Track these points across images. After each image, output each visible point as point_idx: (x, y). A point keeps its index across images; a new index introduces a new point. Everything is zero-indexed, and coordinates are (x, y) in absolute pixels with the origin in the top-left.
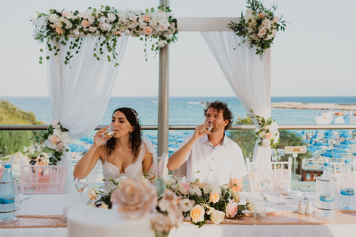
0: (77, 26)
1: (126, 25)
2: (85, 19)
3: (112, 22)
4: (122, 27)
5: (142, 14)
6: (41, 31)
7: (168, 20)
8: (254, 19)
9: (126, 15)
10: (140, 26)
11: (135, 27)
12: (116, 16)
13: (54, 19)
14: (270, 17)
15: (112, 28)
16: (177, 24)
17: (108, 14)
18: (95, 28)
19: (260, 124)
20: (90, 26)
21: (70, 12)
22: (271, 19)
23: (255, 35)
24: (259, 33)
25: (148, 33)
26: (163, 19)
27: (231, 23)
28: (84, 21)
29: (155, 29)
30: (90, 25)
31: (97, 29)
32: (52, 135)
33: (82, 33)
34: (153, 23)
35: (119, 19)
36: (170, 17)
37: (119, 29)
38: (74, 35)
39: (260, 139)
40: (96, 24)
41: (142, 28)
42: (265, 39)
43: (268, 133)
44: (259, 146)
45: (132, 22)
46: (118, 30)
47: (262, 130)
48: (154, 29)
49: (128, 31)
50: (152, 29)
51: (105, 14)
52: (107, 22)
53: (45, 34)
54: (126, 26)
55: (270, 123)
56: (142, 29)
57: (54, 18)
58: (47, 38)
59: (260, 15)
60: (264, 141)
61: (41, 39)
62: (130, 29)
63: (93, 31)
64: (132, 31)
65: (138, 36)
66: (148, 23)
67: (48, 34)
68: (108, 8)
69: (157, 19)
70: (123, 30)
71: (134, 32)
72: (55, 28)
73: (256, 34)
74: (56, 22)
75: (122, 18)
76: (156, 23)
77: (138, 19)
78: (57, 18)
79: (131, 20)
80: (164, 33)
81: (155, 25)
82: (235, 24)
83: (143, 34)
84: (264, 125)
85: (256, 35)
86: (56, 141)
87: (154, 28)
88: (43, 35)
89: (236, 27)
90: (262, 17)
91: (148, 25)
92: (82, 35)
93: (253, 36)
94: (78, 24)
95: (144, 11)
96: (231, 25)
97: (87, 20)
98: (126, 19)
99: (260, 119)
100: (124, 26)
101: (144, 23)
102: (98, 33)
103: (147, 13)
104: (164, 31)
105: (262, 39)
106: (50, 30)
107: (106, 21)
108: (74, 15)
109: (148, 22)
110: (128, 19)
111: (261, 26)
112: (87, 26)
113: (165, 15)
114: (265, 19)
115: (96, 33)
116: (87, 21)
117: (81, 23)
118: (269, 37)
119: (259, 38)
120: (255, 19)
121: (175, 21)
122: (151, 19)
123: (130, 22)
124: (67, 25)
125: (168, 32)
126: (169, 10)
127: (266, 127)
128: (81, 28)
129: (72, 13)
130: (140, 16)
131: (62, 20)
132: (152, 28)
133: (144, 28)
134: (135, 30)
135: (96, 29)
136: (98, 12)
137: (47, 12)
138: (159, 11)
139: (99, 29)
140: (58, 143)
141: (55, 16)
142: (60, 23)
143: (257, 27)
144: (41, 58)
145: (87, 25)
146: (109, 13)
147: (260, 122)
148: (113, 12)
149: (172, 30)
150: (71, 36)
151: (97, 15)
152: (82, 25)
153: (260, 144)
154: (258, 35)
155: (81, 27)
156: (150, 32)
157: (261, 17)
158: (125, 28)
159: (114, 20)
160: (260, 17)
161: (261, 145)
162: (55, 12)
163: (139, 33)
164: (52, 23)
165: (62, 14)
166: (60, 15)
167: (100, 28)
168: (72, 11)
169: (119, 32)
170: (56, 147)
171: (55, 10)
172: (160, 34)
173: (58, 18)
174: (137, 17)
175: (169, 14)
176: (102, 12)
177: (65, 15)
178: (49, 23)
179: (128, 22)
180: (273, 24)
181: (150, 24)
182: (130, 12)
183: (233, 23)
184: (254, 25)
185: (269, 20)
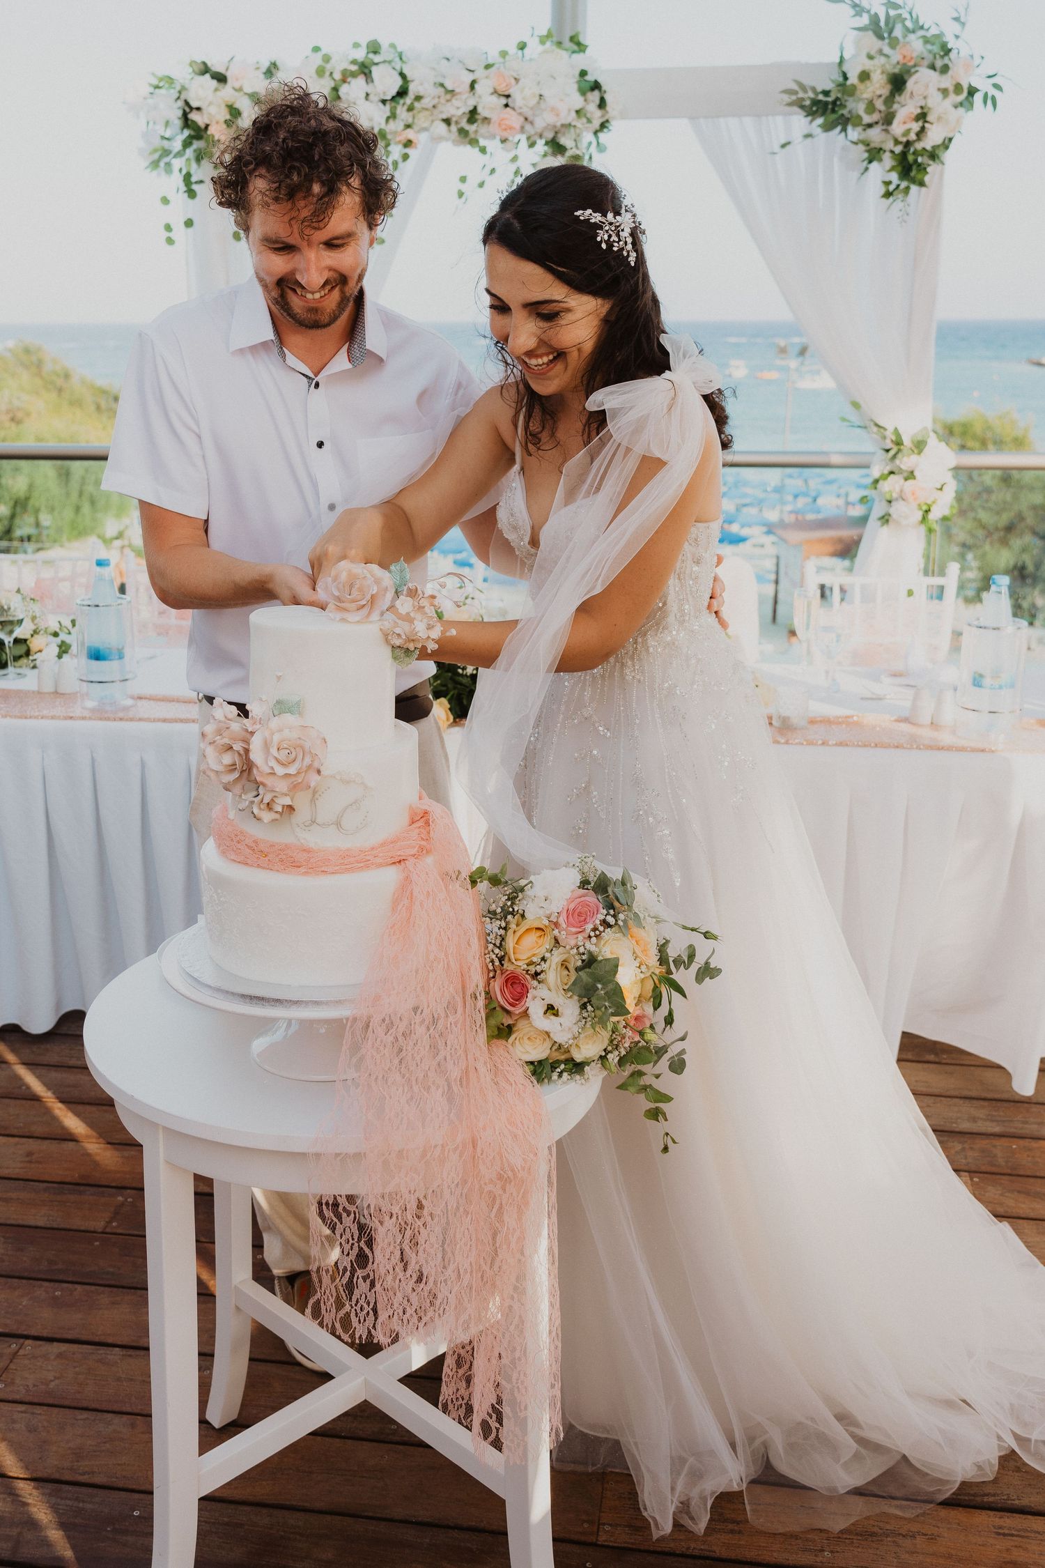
1: (434, 107)
3: (386, 100)
4: (421, 115)
5: (488, 67)
6: (163, 138)
7: (576, 86)
8: (879, 71)
9: (434, 69)
10: (480, 109)
11: (464, 113)
12: (402, 75)
13: (202, 92)
14: (939, 63)
15: (388, 119)
16: (607, 97)
17: (374, 69)
19: (888, 451)
21: (254, 67)
22: (945, 69)
23: (883, 130)
24: (895, 122)
25: (505, 134)
26: (560, 81)
27: (796, 87)
29: (530, 118)
34: (524, 98)
35: (410, 88)
36: (583, 73)
37: (410, 121)
39: (885, 504)
41: (486, 116)
42: (919, 146)
43: (910, 482)
44: (883, 525)
45: (453, 96)
46: (408, 126)
47: (892, 473)
48: (526, 119)
49: (441, 128)
50: (522, 119)
51: (365, 70)
52: (371, 97)
53: (177, 145)
54: (436, 112)
55: (920, 446)
56: (486, 118)
57: (203, 89)
58: (184, 159)
59: (904, 57)
60: (897, 510)
61: (166, 164)
62: (447, 121)
64: (454, 128)
65: (473, 142)
66: (508, 96)
67: (187, 144)
68: (374, 48)
69: (539, 83)
70: (424, 125)
71: (463, 132)
72: (207, 126)
73: (884, 127)
74: (210, 104)
75: (421, 83)
76: (534, 97)
77: (472, 85)
78: (213, 88)
79: (450, 88)
80: (563, 130)
81: (531, 105)
82: (814, 89)
83: (493, 137)
84: (900, 455)
85: (886, 131)
87: (529, 114)
88: (172, 148)
89: (815, 102)
90: (910, 61)
91: (506, 105)
93: (875, 135)
95: (493, 57)
96: (796, 93)
98: (435, 83)
99: (890, 434)
100: (427, 109)
101: (494, 98)
103: (502, 60)
104: (563, 125)
105: (908, 144)
106: (193, 133)
107: (367, 94)
108: (266, 79)
109: (506, 93)
110: (442, 85)
111: (903, 97)
113: (566, 65)
114: (917, 71)
118: (933, 137)
119: (897, 142)
120: (883, 72)
121: (596, 86)
122: (517, 80)
123: (448, 96)
124: (245, 114)
125: (575, 126)
126: (579, 44)
127: (905, 462)
129: (258, 68)
130: (480, 73)
131: (226, 99)
132: (520, 114)
133: (494, 117)
134: (464, 124)
136: (339, 65)
137: (183, 74)
138: (545, 52)
141: (207, 82)
142: (223, 106)
143: (890, 100)
144: (168, 228)
146: (377, 64)
147: (889, 445)
148: (390, 62)
149: (589, 121)
151: (338, 76)
153: (885, 519)
154: (892, 132)
156: (515, 128)
157: (904, 64)
158: (431, 118)
159: (394, 92)
160: (902, 61)
161: (887, 521)
162: (205, 70)
163: (476, 132)
164: (198, 109)
165: (229, 74)
166: (221, 78)
168: (258, 63)
169: (410, 134)
171: (204, 64)
172: (550, 135)
173: (216, 90)
174: (471, 77)
175: (580, 61)
176: (354, 62)
177: (237, 80)
178: (188, 110)
179: (439, 97)
180: (951, 89)
181: (514, 101)
182: (448, 59)
183: (803, 88)
184: (878, 93)
185: (931, 75)
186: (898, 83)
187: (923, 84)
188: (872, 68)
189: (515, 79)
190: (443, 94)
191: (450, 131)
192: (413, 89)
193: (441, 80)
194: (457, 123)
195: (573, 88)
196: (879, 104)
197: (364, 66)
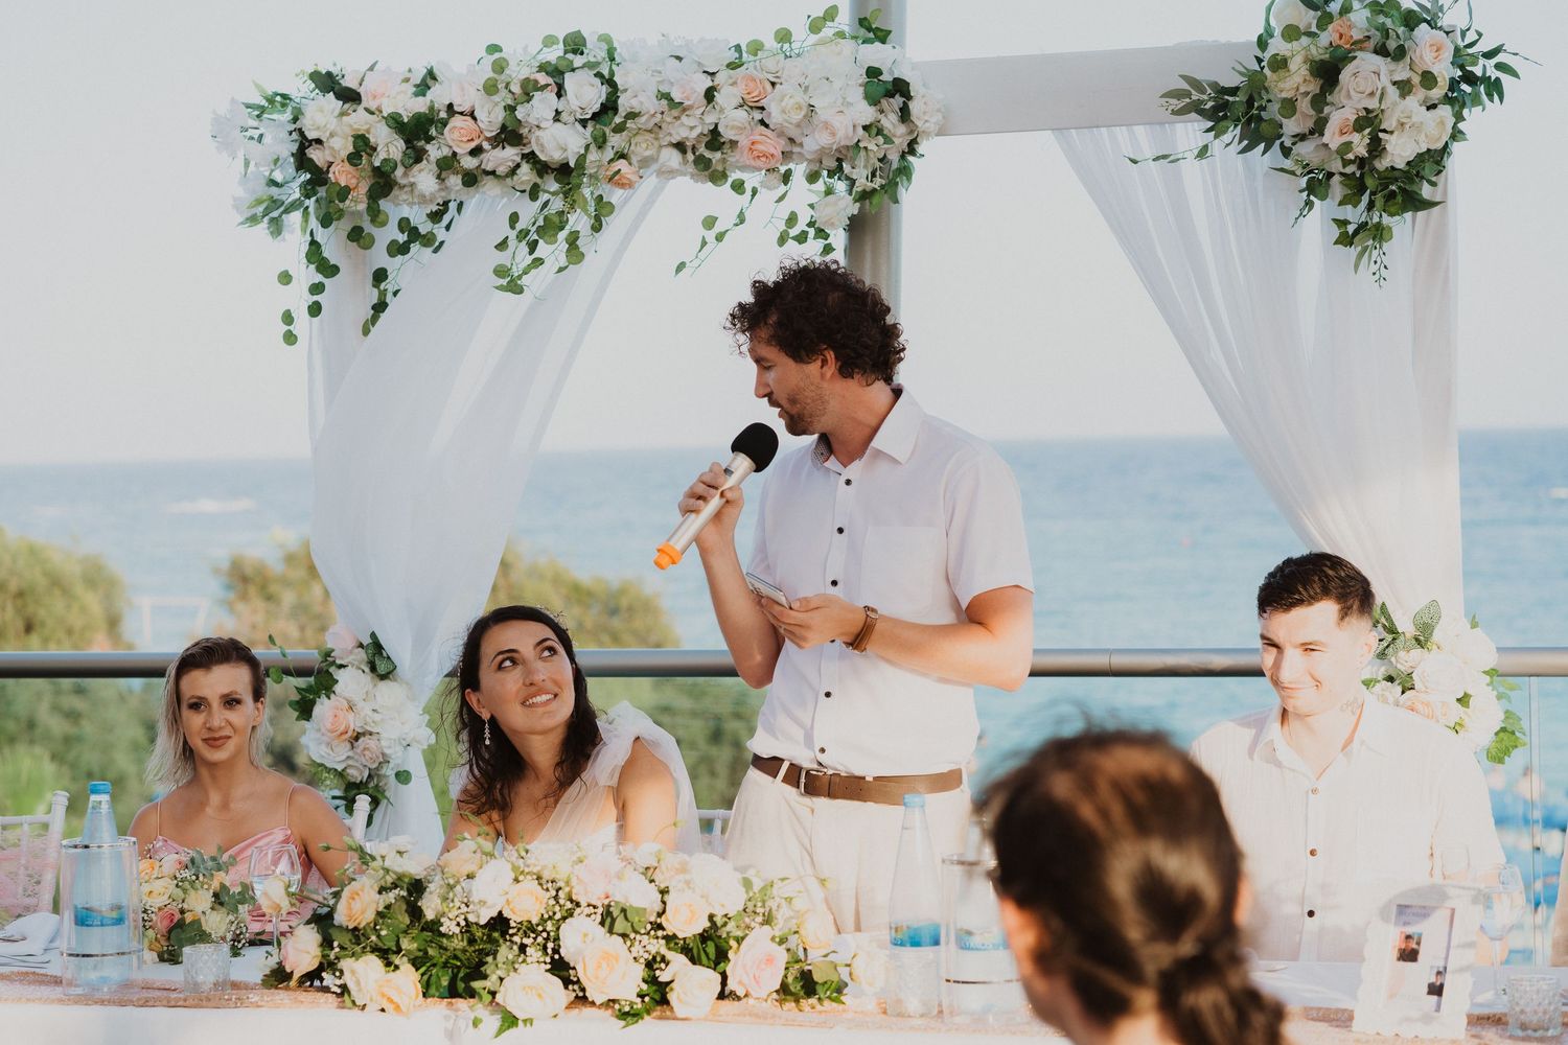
0: (428, 147)
1: (657, 127)
2: (461, 113)
3: (587, 119)
4: (638, 139)
5: (731, 67)
6: (271, 183)
7: (861, 90)
8: (1300, 58)
9: (656, 73)
10: (721, 129)
11: (700, 134)
12: (610, 82)
13: (321, 120)
14: (1392, 45)
15: (589, 146)
16: (912, 105)
17: (569, 77)
18: (510, 154)
20: (486, 145)
21: (402, 77)
22: (1402, 53)
23: (1315, 144)
24: (1328, 132)
26: (837, 84)
27: (1186, 86)
28: (457, 121)
29: (797, 140)
30: (488, 139)
31: (524, 156)
32: (332, 696)
33: (455, 181)
34: (784, 112)
35: (620, 101)
36: (873, 73)
37: (622, 147)
38: (416, 193)
40: (510, 134)
41: (733, 138)
45: (683, 111)
46: (622, 156)
48: (792, 141)
49: (672, 158)
50: (785, 142)
51: (557, 79)
52: (564, 117)
53: (293, 194)
54: (661, 134)
56: (733, 142)
57: (322, 114)
58: (301, 212)
59: (1338, 38)
61: (273, 219)
62: (680, 146)
63: (501, 170)
64: (689, 156)
65: (718, 177)
66: (762, 109)
67: (305, 192)
68: (575, 45)
69: (807, 88)
70: (648, 153)
71: (699, 162)
72: (329, 166)
73: (1317, 139)
74: (332, 135)
75: (637, 96)
76: (800, 108)
77: (710, 95)
78: (337, 112)
79: (678, 100)
81: (794, 122)
82: (1213, 86)
83: (748, 167)
85: (1320, 144)
86: (342, 729)
87: (794, 133)
88: (284, 198)
89: (1220, 105)
90: (1347, 43)
91: (762, 123)
92: (458, 188)
94: (429, 139)
95: (741, 52)
97: (472, 115)
98: (656, 94)
100: (644, 130)
101: (742, 114)
102: (525, 178)
103: (753, 56)
106: (311, 177)
107: (558, 113)
108: (416, 95)
109: (760, 105)
110: (667, 97)
111: (1336, 94)
112: (473, 145)
113: (846, 59)
114: (1355, 57)
115: (515, 177)
116: (469, 118)
117: (442, 134)
120: (1306, 61)
121: (900, 87)
122: (774, 87)
123: (675, 113)
125: (866, 148)
126: (873, 29)
128: (445, 157)
129: (407, 80)
130: (721, 76)
131: (355, 126)
132: (781, 134)
133: (744, 142)
134: (702, 150)
135: (518, 159)
136: (518, 72)
138: (819, 42)
139: (531, 157)
140: (357, 738)
141: (331, 102)
142: (348, 136)
143: (1319, 101)
144: (287, 317)
145: (472, 140)
146: (574, 69)
148: (594, 65)
149: (888, 140)
150: (405, 197)
151: (516, 89)
152: (451, 144)
155: (446, 152)
156: (774, 154)
157: (1337, 48)
158: (654, 143)
159: (596, 107)
160: (1334, 44)
162: (327, 83)
164: (319, 141)
165: (361, 90)
166: (350, 97)
167: (533, 153)
168: (406, 72)
169: (621, 166)
170: (348, 757)
171: (330, 76)
173: (343, 114)
174: (708, 83)
175: (868, 55)
176: (541, 68)
177: (375, 97)
178: (305, 143)
179: (662, 113)
180: (1416, 79)
181: (769, 114)
182: (679, 58)
183: (1196, 84)
184: (1302, 90)
185: (1379, 61)
186: (1328, 72)
187: (1366, 76)
188: (1288, 54)
189: (773, 84)
190: (666, 108)
191: (685, 162)
192: (625, 103)
193: (665, 89)
194: (694, 148)
195: (854, 95)
196: (1304, 105)
197: (557, 72)
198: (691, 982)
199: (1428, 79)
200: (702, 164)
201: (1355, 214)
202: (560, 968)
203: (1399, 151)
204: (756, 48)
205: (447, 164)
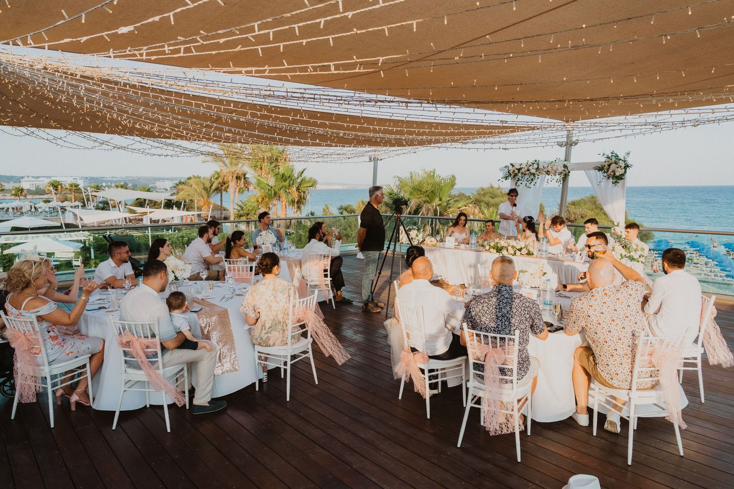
0: (520, 171)
2: (524, 168)
3: (536, 169)
4: (541, 171)
5: (550, 163)
9: (543, 165)
12: (538, 165)
15: (536, 172)
16: (568, 168)
18: (528, 172)
26: (560, 166)
27: (595, 166)
33: (523, 175)
36: (564, 165)
37: (539, 172)
40: (528, 170)
41: (550, 171)
49: (544, 173)
52: (534, 168)
53: (508, 176)
54: (543, 170)
57: (511, 168)
69: (558, 166)
70: (542, 173)
72: (511, 173)
75: (541, 167)
77: (548, 167)
81: (556, 169)
82: (598, 166)
89: (599, 169)
101: (551, 168)
102: (530, 175)
104: (561, 172)
105: (614, 175)
111: (610, 168)
112: (525, 171)
113: (561, 163)
114: (612, 164)
117: (522, 170)
121: (566, 166)
123: (544, 168)
124: (516, 171)
132: (555, 171)
134: (547, 172)
136: (529, 164)
137: (508, 165)
142: (513, 170)
148: (536, 163)
149: (566, 171)
159: (537, 167)
160: (610, 162)
162: (512, 164)
164: (510, 171)
166: (513, 166)
167: (530, 172)
169: (539, 174)
173: (513, 168)
174: (548, 165)
177: (516, 166)
178: (508, 171)
180: (619, 167)
181: (554, 169)
182: (545, 163)
184: (607, 167)
185: (615, 165)
186: (609, 166)
187: (613, 166)
188: (606, 163)
189: (554, 166)
192: (539, 167)
195: (562, 167)
196: (607, 169)
197: (533, 164)
198: (518, 253)
199: (621, 167)
200: (547, 174)
201: (614, 181)
202: (507, 250)
203: (617, 174)
204: (552, 162)
205: (522, 173)
